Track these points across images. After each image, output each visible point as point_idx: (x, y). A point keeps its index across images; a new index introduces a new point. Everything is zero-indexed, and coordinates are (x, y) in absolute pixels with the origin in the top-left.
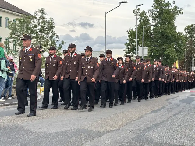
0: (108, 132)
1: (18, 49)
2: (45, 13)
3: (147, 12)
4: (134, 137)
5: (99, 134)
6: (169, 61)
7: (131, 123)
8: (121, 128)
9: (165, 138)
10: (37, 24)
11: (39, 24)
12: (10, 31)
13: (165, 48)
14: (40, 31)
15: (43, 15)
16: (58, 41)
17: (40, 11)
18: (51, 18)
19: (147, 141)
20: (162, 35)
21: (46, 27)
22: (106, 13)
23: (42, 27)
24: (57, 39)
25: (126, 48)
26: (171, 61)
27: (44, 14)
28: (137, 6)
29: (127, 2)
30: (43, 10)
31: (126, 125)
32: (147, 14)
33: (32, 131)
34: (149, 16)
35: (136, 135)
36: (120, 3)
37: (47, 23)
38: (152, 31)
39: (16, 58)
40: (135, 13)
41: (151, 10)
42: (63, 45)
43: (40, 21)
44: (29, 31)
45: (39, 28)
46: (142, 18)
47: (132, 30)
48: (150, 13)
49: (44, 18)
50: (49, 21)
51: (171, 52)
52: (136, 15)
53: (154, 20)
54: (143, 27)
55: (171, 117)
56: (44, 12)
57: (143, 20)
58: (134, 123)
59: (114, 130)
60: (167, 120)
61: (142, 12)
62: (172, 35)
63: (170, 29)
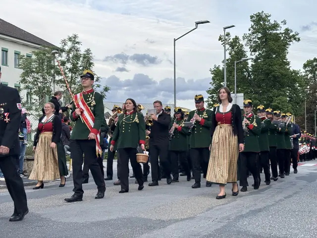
0: (176, 221)
1: (35, 100)
2: (78, 43)
3: (241, 38)
4: (219, 227)
5: (162, 224)
7: (215, 208)
8: (198, 215)
9: (269, 229)
10: (66, 60)
11: (68, 60)
12: (22, 71)
13: (271, 95)
14: (71, 70)
15: (76, 45)
16: (99, 86)
17: (70, 39)
18: (88, 51)
19: (239, 232)
20: (268, 74)
21: (79, 65)
22: (175, 40)
23: (74, 64)
24: (97, 83)
25: (209, 97)
27: (76, 43)
28: (225, 29)
29: (208, 22)
30: (75, 37)
31: (207, 211)
32: (241, 42)
33: (54, 221)
34: (244, 45)
35: (222, 224)
36: (197, 23)
37: (81, 59)
38: (250, 70)
39: (32, 114)
40: (222, 41)
41: (248, 35)
42: (106, 93)
43: (71, 55)
44: (52, 71)
45: (69, 65)
46: (233, 48)
47: (218, 68)
48: (246, 40)
49: (77, 50)
50: (84, 55)
51: (283, 102)
52: (224, 43)
53: (252, 51)
54: (235, 62)
55: (281, 200)
56: (77, 40)
57: (235, 52)
58: (220, 209)
59: (187, 219)
60: (273, 205)
61: (233, 39)
62: (282, 75)
63: (279, 66)
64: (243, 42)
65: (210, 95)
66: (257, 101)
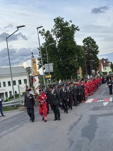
3: (50, 31)
6: (73, 70)
20: (66, 49)
22: (7, 38)
26: (75, 70)
29: (24, 26)
32: (50, 34)
34: (52, 35)
36: (18, 27)
38: (57, 47)
40: (41, 34)
41: (54, 29)
46: (47, 37)
47: (41, 47)
48: (53, 32)
51: (74, 62)
52: (42, 35)
53: (57, 38)
54: (46, 46)
57: (48, 38)
61: (47, 32)
62: (72, 48)
63: (71, 44)
64: (52, 33)
65: (39, 61)
66: (62, 63)
